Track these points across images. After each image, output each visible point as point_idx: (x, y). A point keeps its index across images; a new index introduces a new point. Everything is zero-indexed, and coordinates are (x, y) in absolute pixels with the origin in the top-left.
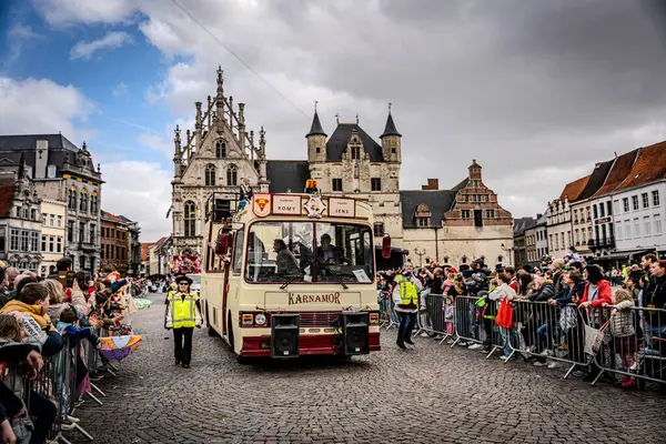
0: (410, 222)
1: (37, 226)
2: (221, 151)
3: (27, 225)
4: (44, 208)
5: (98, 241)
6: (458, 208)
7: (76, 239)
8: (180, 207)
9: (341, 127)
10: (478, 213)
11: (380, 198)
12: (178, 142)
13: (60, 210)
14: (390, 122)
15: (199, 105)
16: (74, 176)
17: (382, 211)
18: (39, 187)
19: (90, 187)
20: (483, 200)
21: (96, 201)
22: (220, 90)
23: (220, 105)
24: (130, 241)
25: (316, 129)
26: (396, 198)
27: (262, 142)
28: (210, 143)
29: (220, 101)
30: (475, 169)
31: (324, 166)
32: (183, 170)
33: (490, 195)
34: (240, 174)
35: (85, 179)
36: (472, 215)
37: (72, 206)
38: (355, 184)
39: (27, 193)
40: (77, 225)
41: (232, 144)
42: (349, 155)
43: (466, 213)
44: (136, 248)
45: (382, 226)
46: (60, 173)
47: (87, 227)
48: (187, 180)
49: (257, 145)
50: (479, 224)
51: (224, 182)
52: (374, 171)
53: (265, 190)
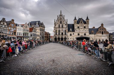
0: (90, 33)
1: (36, 33)
2: (61, 23)
3: (35, 33)
4: (37, 31)
5: (44, 35)
6: (99, 31)
7: (41, 35)
8: (55, 31)
9: (79, 19)
10: (102, 32)
11: (85, 29)
12: (55, 21)
13: (39, 31)
14: (87, 17)
15: (58, 16)
16: (41, 26)
17: (86, 31)
18: (37, 28)
19: (43, 28)
20: (104, 30)
21: (44, 30)
22: (61, 14)
23: (61, 16)
24: (49, 35)
25: (75, 19)
26: (88, 29)
27: (67, 21)
28: (59, 22)
29: (61, 15)
30: (102, 25)
31: (76, 25)
32: (55, 25)
33: (105, 29)
34: (64, 26)
35: (43, 27)
36: (101, 32)
37: (41, 31)
38: (81, 27)
39: (35, 29)
40: (41, 33)
41: (63, 22)
42: (80, 23)
43: (100, 32)
44: (50, 36)
45: (85, 34)
46: (39, 26)
47: (43, 33)
48: (56, 27)
49: (66, 21)
50: (102, 34)
51: (61, 27)
52: (85, 25)
53: (67, 28)
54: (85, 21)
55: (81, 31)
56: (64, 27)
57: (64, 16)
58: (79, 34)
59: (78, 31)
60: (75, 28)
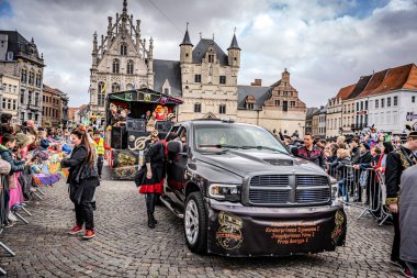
0: (243, 106)
2: (124, 50)
4: (5, 80)
5: (41, 104)
6: (274, 98)
7: (26, 101)
8: (95, 86)
9: (203, 41)
11: (225, 89)
12: (95, 42)
13: (16, 83)
14: (234, 40)
15: (110, 19)
16: (25, 60)
17: (225, 97)
18: (1, 66)
19: (36, 69)
20: (289, 94)
21: (40, 77)
22: (125, 10)
23: (124, 20)
24: (62, 106)
25: (186, 41)
26: (234, 90)
27: (151, 47)
28: (117, 45)
29: (124, 17)
30: (286, 74)
31: (190, 66)
32: (98, 61)
33: (293, 92)
34: (135, 67)
35: (33, 63)
36: (281, 104)
37: (23, 80)
38: (209, 79)
40: (27, 93)
41: (130, 47)
42: (207, 59)
43: (278, 102)
44: (66, 111)
45: (224, 107)
46: (16, 58)
47: (33, 95)
48: (101, 68)
49: (147, 48)
50: (285, 109)
51: (125, 72)
52: (222, 71)
53: (151, 78)
54: (226, 53)
55: (208, 95)
56: (139, 72)
57: (138, 22)
58: (198, 108)
59: (196, 94)
60: (185, 78)
